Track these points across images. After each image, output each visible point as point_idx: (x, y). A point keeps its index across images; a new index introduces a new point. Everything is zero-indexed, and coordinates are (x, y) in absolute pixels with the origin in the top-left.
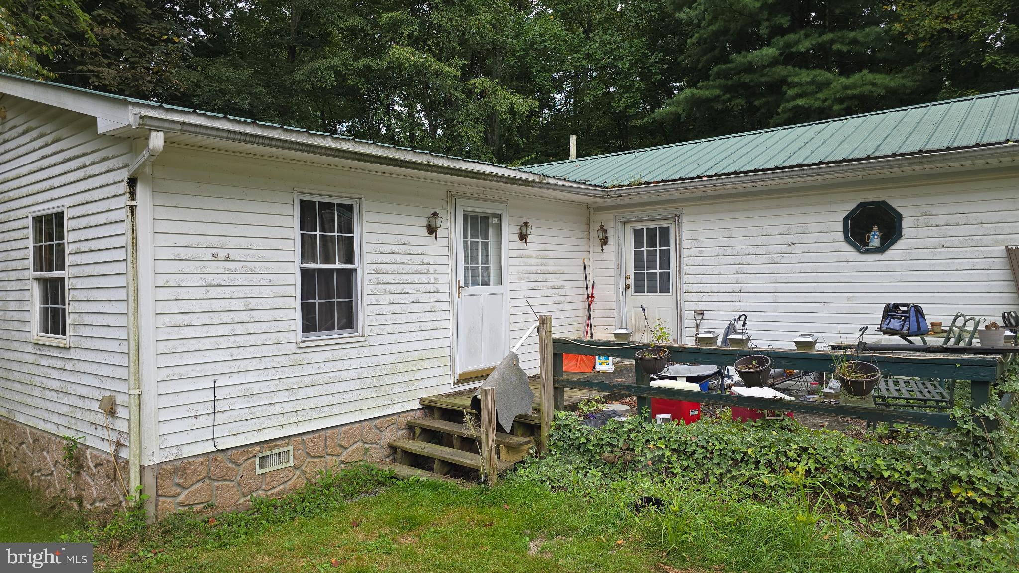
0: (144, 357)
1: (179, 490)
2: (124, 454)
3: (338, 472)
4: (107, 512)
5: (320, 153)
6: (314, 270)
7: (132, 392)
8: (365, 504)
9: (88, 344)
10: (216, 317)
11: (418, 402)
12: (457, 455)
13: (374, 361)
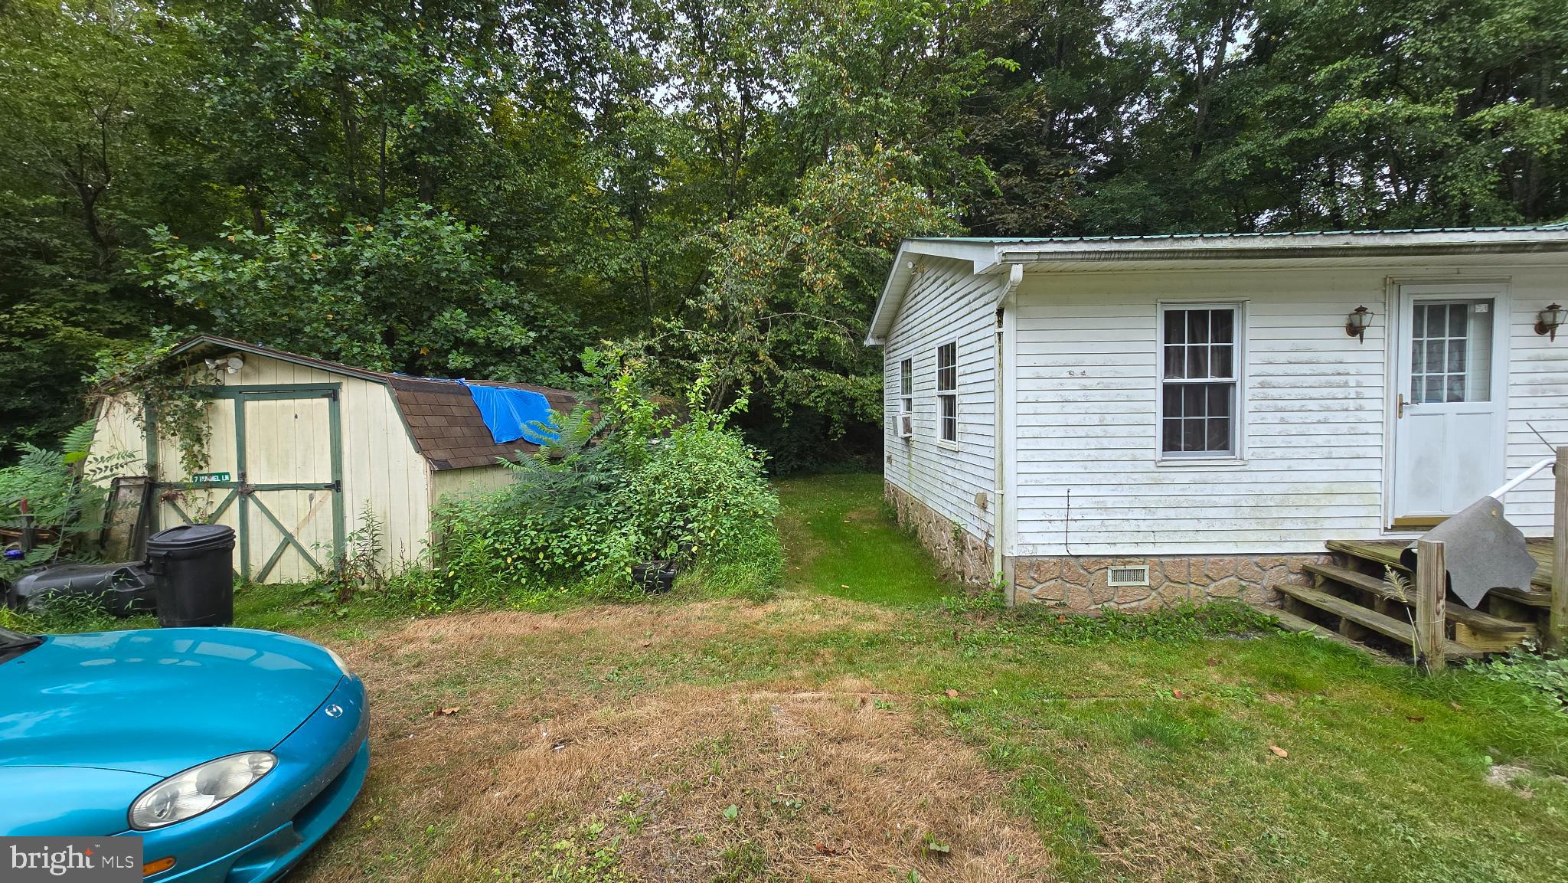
0: (1006, 463)
1: (1034, 583)
2: (991, 543)
3: (1205, 603)
4: (979, 588)
5: (1186, 258)
6: (1180, 385)
7: (997, 492)
8: (1232, 646)
9: (969, 449)
10: (1071, 432)
11: (1322, 545)
12: (1377, 620)
13: (1257, 489)
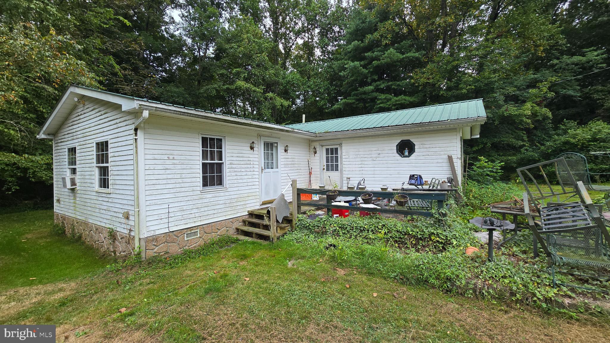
0: (140, 196)
1: (154, 247)
2: (132, 234)
3: (216, 239)
4: (126, 256)
5: (210, 119)
6: (207, 163)
7: (135, 210)
8: (227, 250)
9: (118, 192)
10: (169, 181)
11: (247, 212)
12: (261, 231)
13: (230, 197)
